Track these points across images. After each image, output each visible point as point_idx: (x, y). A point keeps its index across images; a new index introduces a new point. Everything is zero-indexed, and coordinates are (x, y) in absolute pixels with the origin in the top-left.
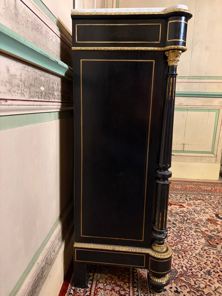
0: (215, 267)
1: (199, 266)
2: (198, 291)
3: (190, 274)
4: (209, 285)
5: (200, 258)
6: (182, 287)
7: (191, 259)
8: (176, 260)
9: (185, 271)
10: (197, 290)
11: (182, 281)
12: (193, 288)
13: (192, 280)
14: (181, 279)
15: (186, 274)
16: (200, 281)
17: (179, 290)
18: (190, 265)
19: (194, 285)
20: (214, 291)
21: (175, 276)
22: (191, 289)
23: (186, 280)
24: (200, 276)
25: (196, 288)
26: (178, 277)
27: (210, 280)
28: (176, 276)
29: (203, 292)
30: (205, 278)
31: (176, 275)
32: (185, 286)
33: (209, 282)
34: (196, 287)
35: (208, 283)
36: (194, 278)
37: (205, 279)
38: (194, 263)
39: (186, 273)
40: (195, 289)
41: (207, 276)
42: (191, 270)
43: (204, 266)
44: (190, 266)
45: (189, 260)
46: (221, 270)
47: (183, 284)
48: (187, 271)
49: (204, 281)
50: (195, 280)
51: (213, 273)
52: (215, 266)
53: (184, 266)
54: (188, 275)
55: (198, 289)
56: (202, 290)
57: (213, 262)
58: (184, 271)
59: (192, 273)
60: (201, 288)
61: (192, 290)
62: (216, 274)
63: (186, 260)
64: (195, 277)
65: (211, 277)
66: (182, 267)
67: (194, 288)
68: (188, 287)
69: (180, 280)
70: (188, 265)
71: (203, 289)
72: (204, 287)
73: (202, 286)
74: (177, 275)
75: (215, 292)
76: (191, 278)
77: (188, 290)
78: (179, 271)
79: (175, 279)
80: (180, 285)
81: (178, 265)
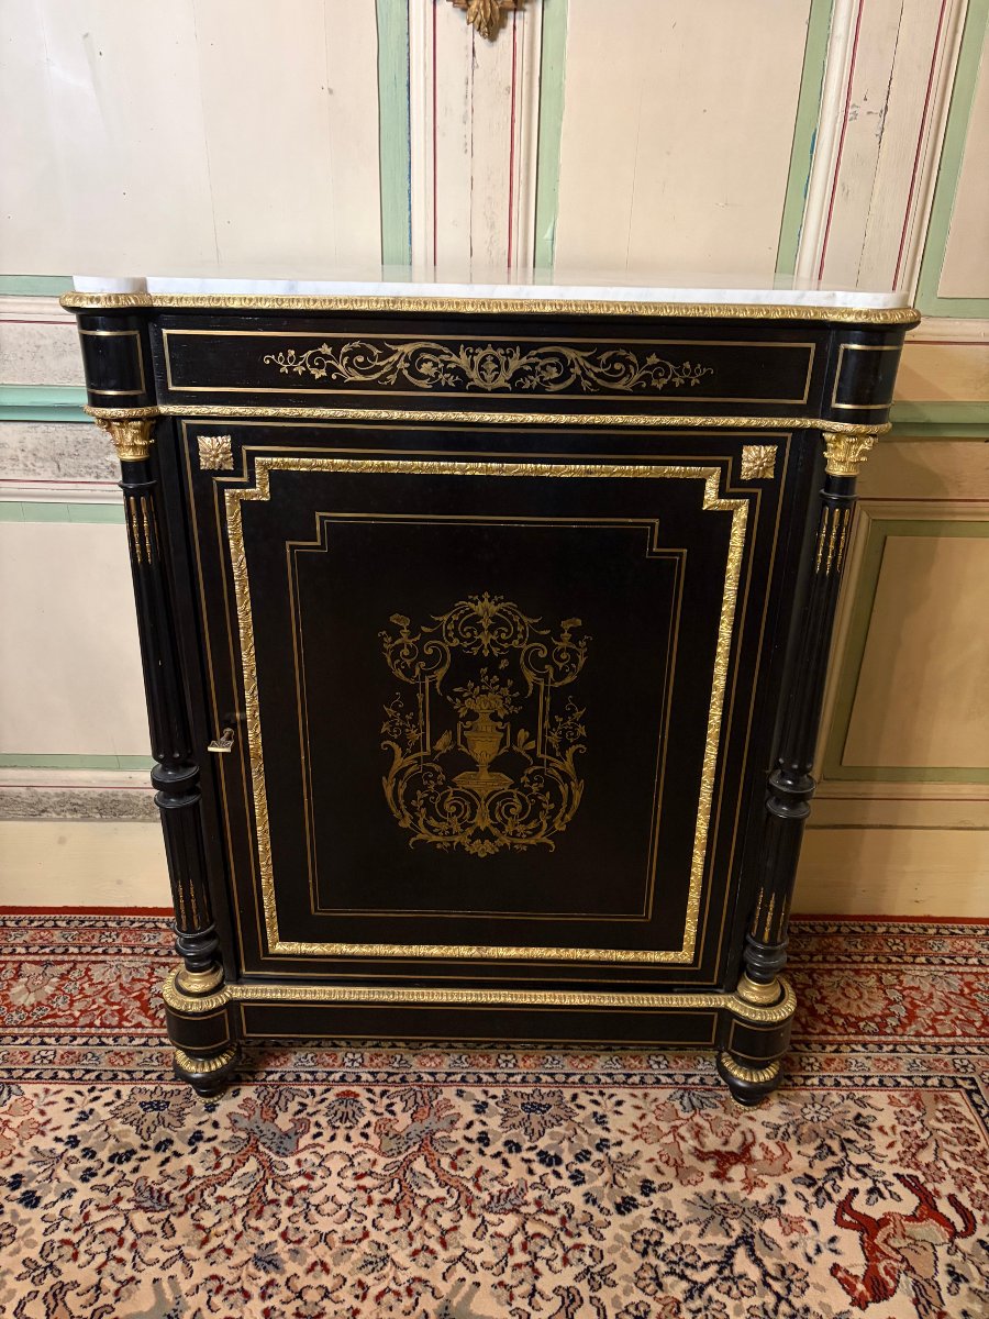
0: (297, 1297)
1: (311, 1237)
2: (189, 1200)
3: (271, 1195)
4: (205, 1242)
5: (355, 1256)
6: (213, 1157)
7: (353, 1217)
8: (349, 1164)
9: (283, 1181)
10: (193, 1197)
11: (239, 1161)
12: (203, 1187)
13: (238, 1191)
14: (248, 1159)
15: (270, 1182)
16: (231, 1216)
17: (203, 1147)
18: (317, 1206)
19: (216, 1195)
20: (179, 1247)
21: (264, 1144)
22: (201, 1181)
23: (244, 1174)
24: (253, 1222)
25: (202, 1195)
26: (258, 1151)
27: (229, 1252)
28: (261, 1148)
29: (181, 1214)
30: (244, 1239)
31: (269, 1148)
32: (217, 1165)
33: (221, 1246)
34: (205, 1196)
35: (215, 1242)
36: (248, 1202)
37: (238, 1237)
38: (324, 1224)
39: (274, 1182)
40: (198, 1193)
41: (253, 1249)
42: (290, 1202)
43: (307, 1255)
44: (308, 1204)
45: (344, 1209)
46: (277, 1313)
47: (226, 1163)
48: (283, 1187)
49: (226, 1232)
50: (240, 1202)
51: (264, 1278)
52: (300, 1295)
53: (315, 1184)
54: (264, 1187)
55: (198, 1199)
56: (189, 1213)
57: (326, 1300)
58: (286, 1178)
59: (275, 1202)
60: (197, 1210)
61: (194, 1183)
62: (257, 1285)
63: (344, 1198)
64: (250, 1206)
65: (247, 1262)
66: (310, 1176)
67: (202, 1192)
68: (210, 1172)
69: (244, 1155)
70: (315, 1199)
71: (193, 1215)
72: (202, 1222)
73: (208, 1219)
74: (267, 1151)
75: (177, 1252)
76: (248, 1191)
77: (199, 1171)
78: (291, 1161)
79: (252, 1141)
80: (224, 1151)
81: (320, 1165)
